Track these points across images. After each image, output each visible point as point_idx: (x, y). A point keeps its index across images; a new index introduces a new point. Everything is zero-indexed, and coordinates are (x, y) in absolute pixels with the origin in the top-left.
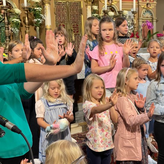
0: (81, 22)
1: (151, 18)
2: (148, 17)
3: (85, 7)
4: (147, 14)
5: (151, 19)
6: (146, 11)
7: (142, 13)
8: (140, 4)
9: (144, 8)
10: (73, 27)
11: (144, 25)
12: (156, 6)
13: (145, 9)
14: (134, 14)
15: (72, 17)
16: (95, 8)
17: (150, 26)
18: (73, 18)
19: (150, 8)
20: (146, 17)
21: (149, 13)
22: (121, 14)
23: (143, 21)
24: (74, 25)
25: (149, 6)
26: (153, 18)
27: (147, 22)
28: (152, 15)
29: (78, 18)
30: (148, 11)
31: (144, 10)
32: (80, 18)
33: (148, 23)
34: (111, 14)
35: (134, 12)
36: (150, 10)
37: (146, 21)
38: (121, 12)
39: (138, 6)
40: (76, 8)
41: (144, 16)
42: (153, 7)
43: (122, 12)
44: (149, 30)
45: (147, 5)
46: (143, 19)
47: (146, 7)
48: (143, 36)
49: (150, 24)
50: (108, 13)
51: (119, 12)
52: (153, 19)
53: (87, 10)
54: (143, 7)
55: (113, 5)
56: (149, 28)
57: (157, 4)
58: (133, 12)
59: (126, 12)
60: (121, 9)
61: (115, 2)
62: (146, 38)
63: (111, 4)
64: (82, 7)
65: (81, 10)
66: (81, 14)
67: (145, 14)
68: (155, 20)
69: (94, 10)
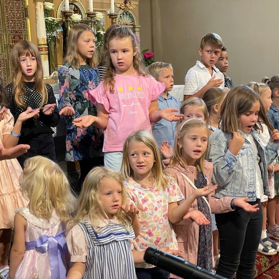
0: (27, 31)
1: (132, 25)
2: (127, 24)
3: (33, 5)
4: (125, 18)
5: (132, 27)
6: (123, 14)
9: (121, 8)
10: (12, 41)
12: (139, 5)
13: (123, 9)
15: (11, 22)
16: (50, 6)
18: (12, 25)
19: (129, 9)
20: (124, 24)
21: (128, 16)
22: (92, 18)
24: (14, 38)
25: (128, 5)
26: (135, 25)
28: (133, 21)
29: (21, 24)
30: (126, 13)
31: (121, 11)
32: (24, 24)
34: (76, 17)
35: (113, 15)
36: (130, 12)
38: (93, 14)
40: (17, 5)
41: (121, 21)
42: (135, 7)
43: (95, 14)
45: (126, 2)
47: (123, 6)
50: (71, 15)
51: (89, 15)
52: (135, 28)
53: (36, 9)
54: (119, 6)
57: (140, 2)
58: (110, 15)
59: (100, 16)
60: (92, 10)
64: (27, 4)
65: (26, 9)
66: (27, 16)
67: (122, 18)
68: (138, 29)
69: (47, 10)
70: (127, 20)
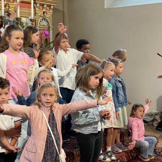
2: (44, 26)
5: (48, 27)
6: (42, 20)
7: (39, 21)
8: (37, 12)
11: (41, 33)
12: (52, 15)
14: (32, 22)
17: (47, 34)
19: (46, 17)
20: (43, 25)
21: (45, 21)
22: (19, 21)
23: (40, 29)
25: (45, 14)
26: (49, 26)
27: (44, 30)
28: (48, 24)
30: (44, 19)
31: (41, 18)
33: (45, 32)
36: (47, 18)
37: (42, 29)
38: (19, 19)
39: (35, 14)
41: (41, 24)
42: (50, 16)
43: (20, 19)
44: (46, 38)
45: (44, 13)
46: (39, 27)
47: (42, 15)
48: (40, 44)
49: (47, 32)
51: (17, 19)
52: (50, 28)
54: (40, 15)
55: (10, 11)
56: (46, 36)
57: (53, 13)
58: (31, 20)
59: (24, 20)
60: (19, 16)
61: (13, 9)
62: (43, 46)
63: (8, 10)
68: (51, 29)
70: (44, 23)
